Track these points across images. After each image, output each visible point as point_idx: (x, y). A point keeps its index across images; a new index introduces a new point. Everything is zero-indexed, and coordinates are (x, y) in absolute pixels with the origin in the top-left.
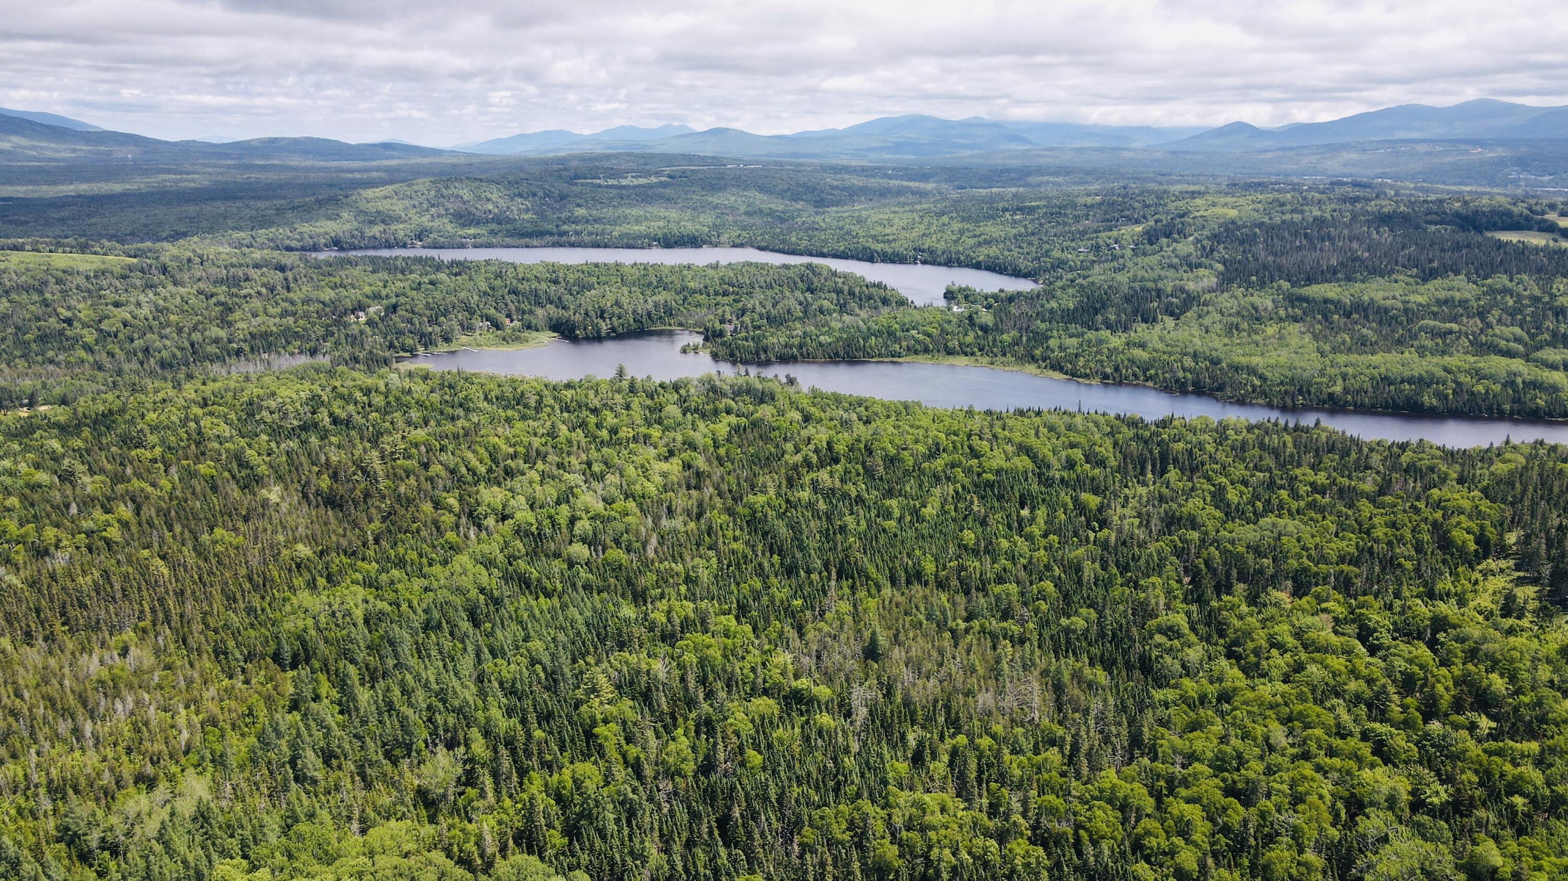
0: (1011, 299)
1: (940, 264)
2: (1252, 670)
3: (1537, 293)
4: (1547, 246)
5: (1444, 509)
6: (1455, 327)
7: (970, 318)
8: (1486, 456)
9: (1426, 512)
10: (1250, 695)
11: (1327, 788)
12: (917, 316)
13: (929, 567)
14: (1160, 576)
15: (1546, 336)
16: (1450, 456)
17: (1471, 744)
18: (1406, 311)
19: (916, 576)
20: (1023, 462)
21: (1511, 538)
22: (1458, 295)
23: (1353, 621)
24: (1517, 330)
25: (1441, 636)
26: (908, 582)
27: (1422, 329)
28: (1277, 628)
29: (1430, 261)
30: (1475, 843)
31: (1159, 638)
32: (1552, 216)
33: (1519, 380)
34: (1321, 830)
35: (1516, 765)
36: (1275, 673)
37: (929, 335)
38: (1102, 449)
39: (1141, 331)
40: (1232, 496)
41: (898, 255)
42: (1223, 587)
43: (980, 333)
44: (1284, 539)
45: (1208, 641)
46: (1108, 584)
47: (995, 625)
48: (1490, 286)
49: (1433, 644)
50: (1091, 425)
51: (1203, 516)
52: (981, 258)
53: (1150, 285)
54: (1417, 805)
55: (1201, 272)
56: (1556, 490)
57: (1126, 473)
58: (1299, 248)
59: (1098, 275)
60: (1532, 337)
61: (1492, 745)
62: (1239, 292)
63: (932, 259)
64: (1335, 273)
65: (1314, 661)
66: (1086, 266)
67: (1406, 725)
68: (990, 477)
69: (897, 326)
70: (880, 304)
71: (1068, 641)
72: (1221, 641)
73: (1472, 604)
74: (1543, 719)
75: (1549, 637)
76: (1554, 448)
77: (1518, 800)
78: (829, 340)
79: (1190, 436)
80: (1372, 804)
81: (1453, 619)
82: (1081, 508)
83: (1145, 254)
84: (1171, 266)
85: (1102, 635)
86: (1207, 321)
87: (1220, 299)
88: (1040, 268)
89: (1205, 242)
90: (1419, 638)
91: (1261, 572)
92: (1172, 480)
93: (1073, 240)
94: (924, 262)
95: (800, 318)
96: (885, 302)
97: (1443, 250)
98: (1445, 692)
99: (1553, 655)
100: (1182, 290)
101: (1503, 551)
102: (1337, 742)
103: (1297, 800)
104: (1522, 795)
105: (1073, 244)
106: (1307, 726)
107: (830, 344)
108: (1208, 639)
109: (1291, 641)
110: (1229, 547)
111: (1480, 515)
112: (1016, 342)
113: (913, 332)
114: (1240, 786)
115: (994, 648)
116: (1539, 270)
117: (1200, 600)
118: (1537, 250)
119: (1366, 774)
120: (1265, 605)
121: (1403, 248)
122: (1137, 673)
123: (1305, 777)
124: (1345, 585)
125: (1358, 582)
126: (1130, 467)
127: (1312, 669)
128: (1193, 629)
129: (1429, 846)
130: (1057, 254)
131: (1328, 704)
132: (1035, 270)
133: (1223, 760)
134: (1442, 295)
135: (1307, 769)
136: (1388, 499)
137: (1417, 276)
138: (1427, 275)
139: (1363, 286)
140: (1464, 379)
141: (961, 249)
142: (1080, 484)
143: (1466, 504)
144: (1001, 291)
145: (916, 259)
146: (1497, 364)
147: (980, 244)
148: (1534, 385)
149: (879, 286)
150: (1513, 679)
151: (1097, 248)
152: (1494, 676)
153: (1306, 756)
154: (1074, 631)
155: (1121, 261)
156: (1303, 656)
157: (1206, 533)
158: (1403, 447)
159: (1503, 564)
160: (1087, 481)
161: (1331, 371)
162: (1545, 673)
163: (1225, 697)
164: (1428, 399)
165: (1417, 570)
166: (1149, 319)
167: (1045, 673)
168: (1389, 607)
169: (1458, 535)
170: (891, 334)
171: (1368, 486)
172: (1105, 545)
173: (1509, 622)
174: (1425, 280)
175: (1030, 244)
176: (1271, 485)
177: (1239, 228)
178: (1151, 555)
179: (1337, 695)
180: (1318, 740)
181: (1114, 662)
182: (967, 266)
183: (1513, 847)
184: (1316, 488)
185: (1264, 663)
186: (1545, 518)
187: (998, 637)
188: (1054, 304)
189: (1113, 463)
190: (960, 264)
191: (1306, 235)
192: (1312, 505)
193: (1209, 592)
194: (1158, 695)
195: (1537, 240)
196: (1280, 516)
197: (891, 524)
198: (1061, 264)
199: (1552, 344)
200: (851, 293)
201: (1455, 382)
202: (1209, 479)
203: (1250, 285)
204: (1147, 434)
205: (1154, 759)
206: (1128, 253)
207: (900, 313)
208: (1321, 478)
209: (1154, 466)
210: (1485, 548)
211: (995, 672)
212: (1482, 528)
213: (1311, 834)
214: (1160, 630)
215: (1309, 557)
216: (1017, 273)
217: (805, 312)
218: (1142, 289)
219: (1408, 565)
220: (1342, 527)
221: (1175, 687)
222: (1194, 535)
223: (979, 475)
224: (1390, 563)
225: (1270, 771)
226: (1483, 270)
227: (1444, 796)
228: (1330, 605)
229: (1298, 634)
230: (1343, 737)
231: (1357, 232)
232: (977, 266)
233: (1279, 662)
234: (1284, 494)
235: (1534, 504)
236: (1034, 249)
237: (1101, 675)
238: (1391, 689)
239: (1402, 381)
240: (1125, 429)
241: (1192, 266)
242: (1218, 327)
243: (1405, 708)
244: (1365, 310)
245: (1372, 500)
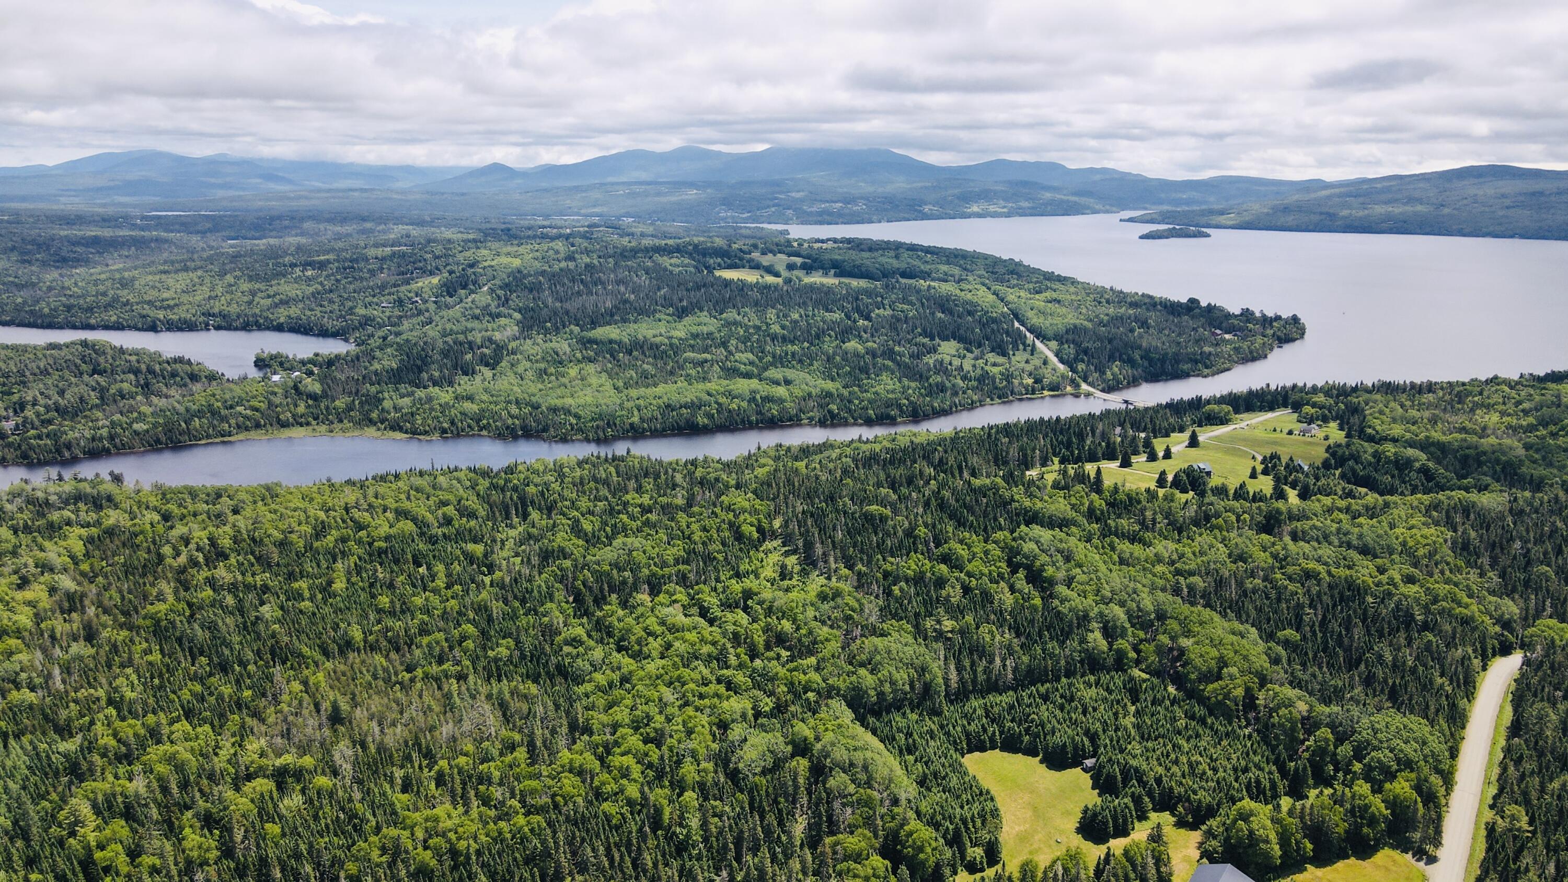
0: (331, 362)
1: (236, 329)
2: (638, 656)
3: (758, 323)
4: (758, 283)
5: (733, 511)
6: (708, 356)
7: (295, 387)
8: (749, 461)
9: (723, 515)
10: (642, 673)
11: (704, 719)
12: (238, 391)
13: (357, 634)
14: (552, 601)
15: (769, 358)
16: (728, 466)
17: (779, 668)
18: (671, 345)
19: (347, 645)
20: (408, 526)
21: (777, 523)
22: (705, 329)
23: (694, 605)
24: (750, 356)
25: (750, 602)
26: (342, 652)
27: (685, 361)
28: (648, 622)
29: (681, 300)
30: (792, 726)
31: (567, 649)
32: (756, 255)
33: (758, 397)
34: (707, 747)
35: (805, 674)
36: (655, 654)
37: (257, 410)
38: (470, 502)
39: (464, 384)
40: (587, 526)
41: (185, 322)
42: (600, 601)
43: (310, 402)
44: (635, 554)
45: (602, 643)
46: (514, 617)
47: (435, 669)
48: (725, 320)
49: (746, 609)
50: (455, 482)
51: (568, 546)
52: (282, 320)
53: (461, 337)
54: (757, 715)
55: (503, 321)
56: (796, 484)
57: (496, 520)
58: (579, 293)
59: (410, 330)
60: (761, 359)
61: (792, 665)
62: (539, 339)
63: (226, 323)
64: (612, 315)
65: (676, 638)
66: (395, 323)
67: (741, 666)
68: (383, 544)
69: (219, 404)
70: (188, 381)
71: (498, 668)
72: (611, 640)
73: (762, 576)
74: (815, 642)
75: (809, 588)
76: (789, 449)
77: (811, 695)
78: (145, 427)
79: (537, 480)
80: (733, 721)
81: (755, 589)
82: (470, 558)
83: (448, 307)
84: (476, 317)
85: (523, 657)
86: (520, 369)
87: (526, 347)
88: (348, 326)
89: (499, 292)
90: (737, 607)
91: (624, 582)
92: (536, 521)
93: (374, 296)
94: (218, 328)
95: (97, 406)
96: (194, 377)
97: (687, 290)
98: (760, 639)
99: (814, 600)
100: (490, 340)
101: (774, 535)
102: (703, 689)
103: (690, 733)
104: (812, 691)
105: (375, 300)
106: (683, 684)
107: (147, 431)
108: (601, 641)
109: (658, 629)
110: (596, 567)
111: (757, 512)
112: (350, 408)
113: (239, 409)
114: (652, 735)
115: (440, 688)
116: (756, 304)
117: (587, 613)
118: (751, 286)
119: (725, 704)
120: (634, 607)
121: (659, 289)
122: (559, 679)
123: (690, 717)
124: (683, 580)
125: (692, 576)
126: (497, 514)
127: (677, 644)
128: (589, 636)
129: (770, 735)
130: (361, 311)
131: (692, 666)
132: (342, 328)
133: (637, 722)
134: (694, 329)
135: (690, 711)
136: (696, 509)
137: (673, 314)
138: (681, 313)
139: (636, 326)
140: (722, 400)
141: (257, 311)
142: (460, 536)
143: (746, 505)
144: (317, 355)
145: (207, 325)
146: (743, 386)
147: (276, 306)
148: (768, 399)
149: (179, 360)
150: (794, 621)
151: (400, 302)
152: (784, 622)
153: (687, 704)
154: (501, 659)
155: (427, 314)
156: (670, 637)
157: (576, 560)
158: (694, 463)
159: (777, 543)
160: (466, 533)
161: (628, 405)
162: (811, 613)
163: (625, 680)
164: (701, 420)
165: (726, 559)
166: (468, 371)
167: (489, 697)
168: (715, 590)
169: (747, 529)
170: (214, 413)
171: (680, 501)
172: (502, 586)
173: (786, 583)
174: (680, 317)
175: (331, 301)
176: (612, 512)
177: (525, 277)
178: (539, 586)
179: (697, 658)
180: (693, 691)
181: (539, 675)
182: (268, 329)
183: (812, 722)
184: (646, 510)
185: (645, 649)
186: (794, 507)
187: (440, 679)
188: (376, 366)
189: (482, 513)
190: (260, 328)
191: (582, 281)
192: (647, 523)
193: (592, 608)
194: (580, 690)
195: (750, 277)
196: (626, 536)
197: (306, 605)
198: (367, 321)
199: (773, 364)
200: (150, 371)
201: (716, 402)
202: (564, 515)
203: (547, 332)
204: (502, 482)
205: (591, 734)
206: (432, 307)
207: (214, 387)
208: (646, 500)
209: (517, 510)
210: (764, 534)
211: (448, 705)
212: (759, 521)
213: (702, 751)
214: (567, 643)
215: (655, 564)
216: (324, 333)
217: (102, 398)
218: (455, 343)
219: (720, 557)
220: (671, 537)
221: (590, 681)
222: (567, 563)
223: (370, 544)
224: (709, 558)
225: (669, 720)
226: (719, 307)
227: (771, 705)
228: (677, 597)
229: (663, 623)
230: (706, 685)
231: (620, 276)
232: (279, 328)
233: (655, 645)
234: (624, 517)
235: (786, 498)
236: (336, 307)
237: (534, 689)
238: (729, 645)
239: (681, 407)
240: (481, 481)
241: (495, 316)
242: (530, 374)
243: (738, 656)
244: (642, 347)
245: (684, 510)
